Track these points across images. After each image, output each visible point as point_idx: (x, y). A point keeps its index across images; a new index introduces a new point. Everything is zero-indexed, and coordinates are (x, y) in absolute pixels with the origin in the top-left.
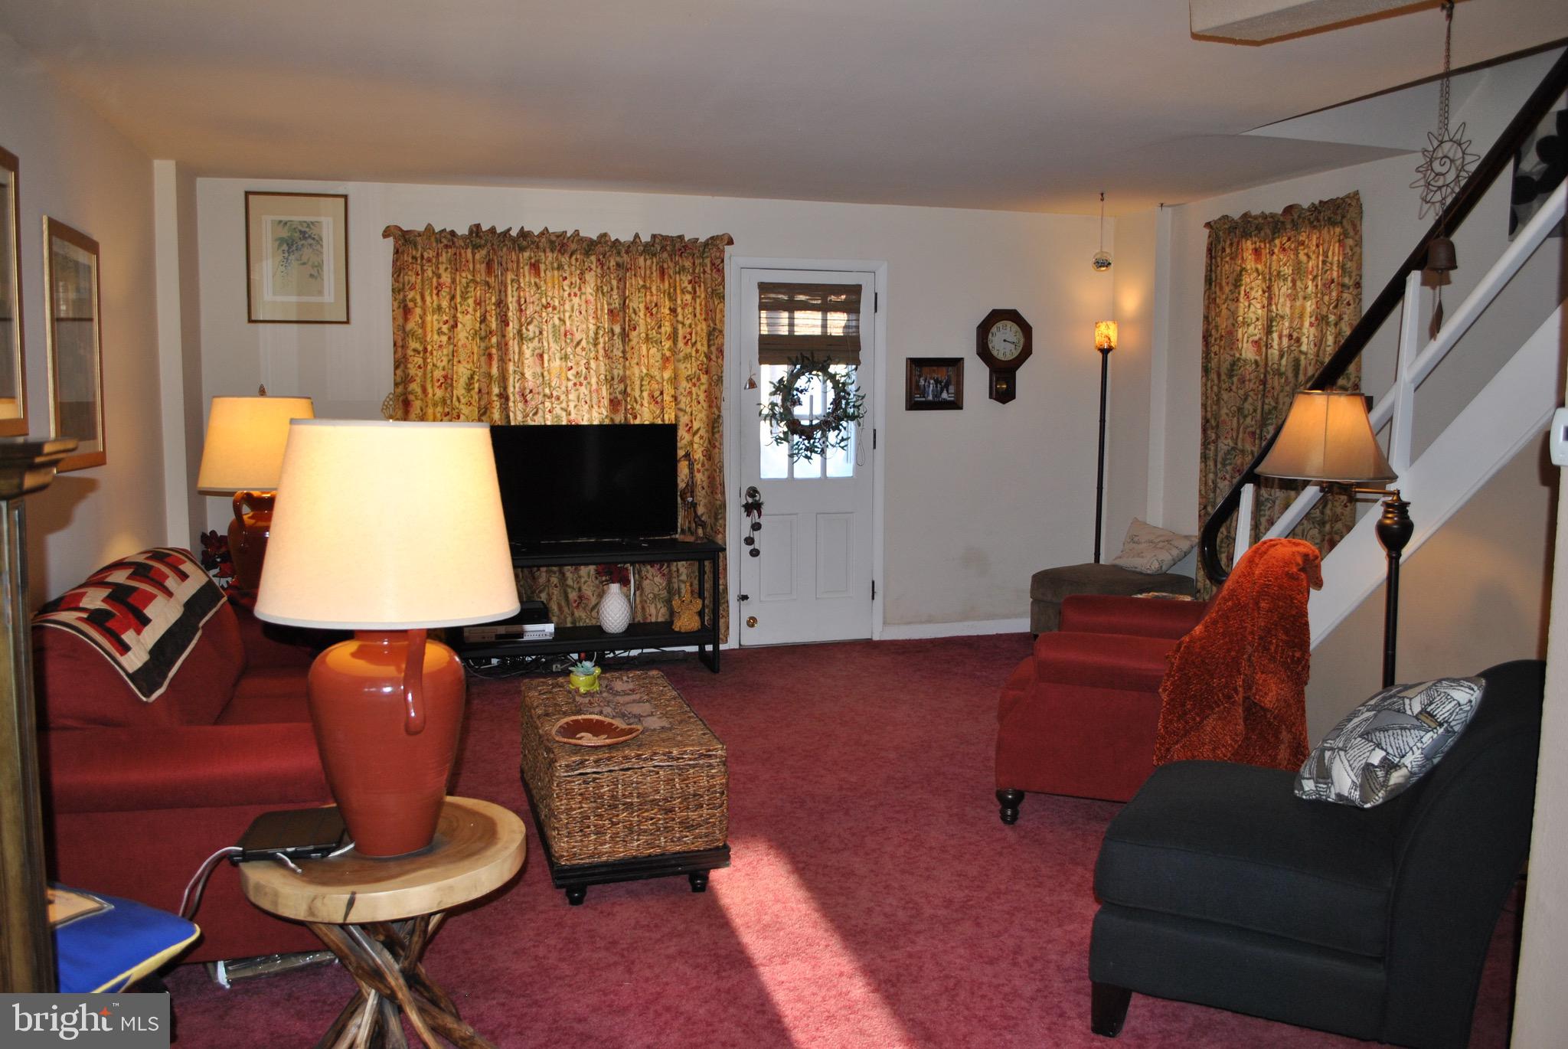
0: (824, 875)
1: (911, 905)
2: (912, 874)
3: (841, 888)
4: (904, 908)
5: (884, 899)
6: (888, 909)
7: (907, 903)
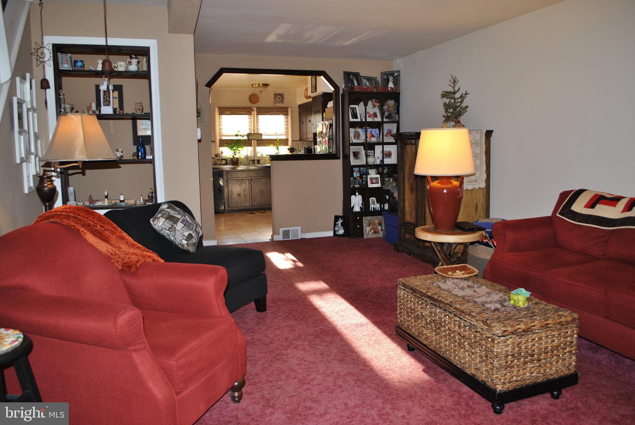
0: (354, 359)
1: (313, 346)
2: (309, 362)
3: (345, 353)
4: (316, 345)
5: (324, 349)
6: (324, 344)
7: (314, 347)
